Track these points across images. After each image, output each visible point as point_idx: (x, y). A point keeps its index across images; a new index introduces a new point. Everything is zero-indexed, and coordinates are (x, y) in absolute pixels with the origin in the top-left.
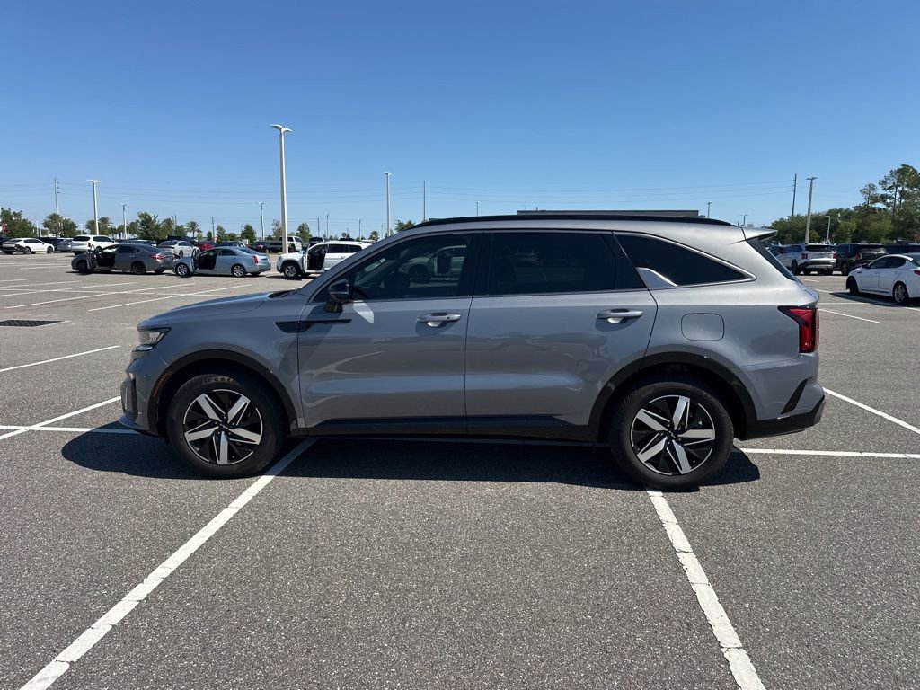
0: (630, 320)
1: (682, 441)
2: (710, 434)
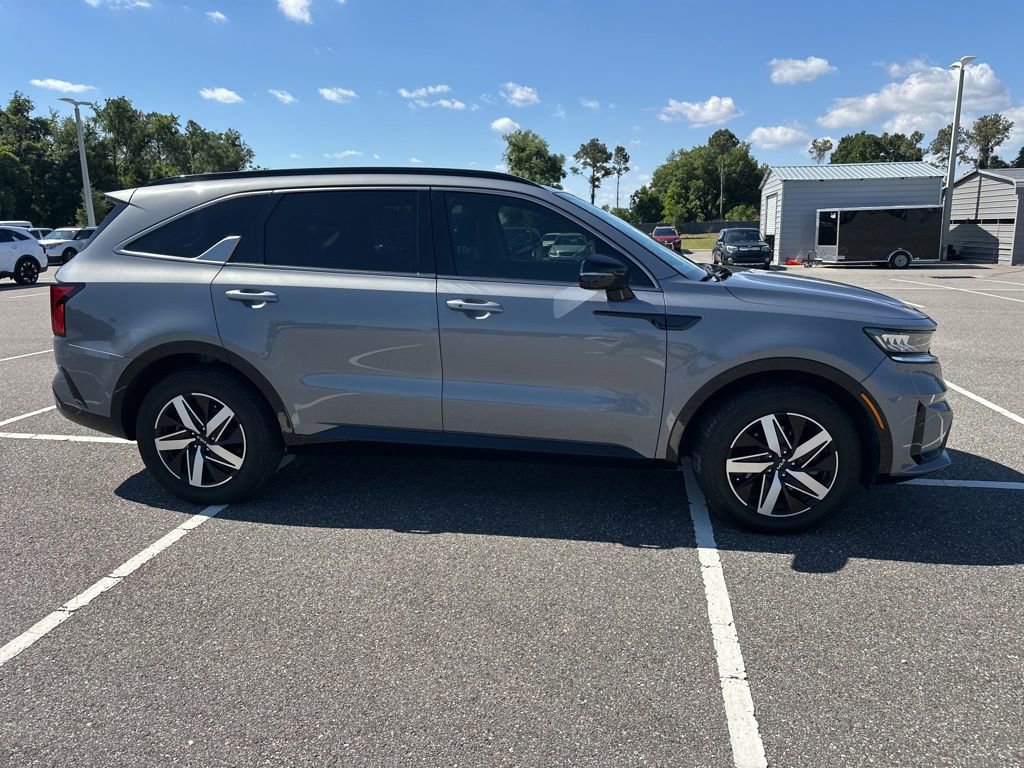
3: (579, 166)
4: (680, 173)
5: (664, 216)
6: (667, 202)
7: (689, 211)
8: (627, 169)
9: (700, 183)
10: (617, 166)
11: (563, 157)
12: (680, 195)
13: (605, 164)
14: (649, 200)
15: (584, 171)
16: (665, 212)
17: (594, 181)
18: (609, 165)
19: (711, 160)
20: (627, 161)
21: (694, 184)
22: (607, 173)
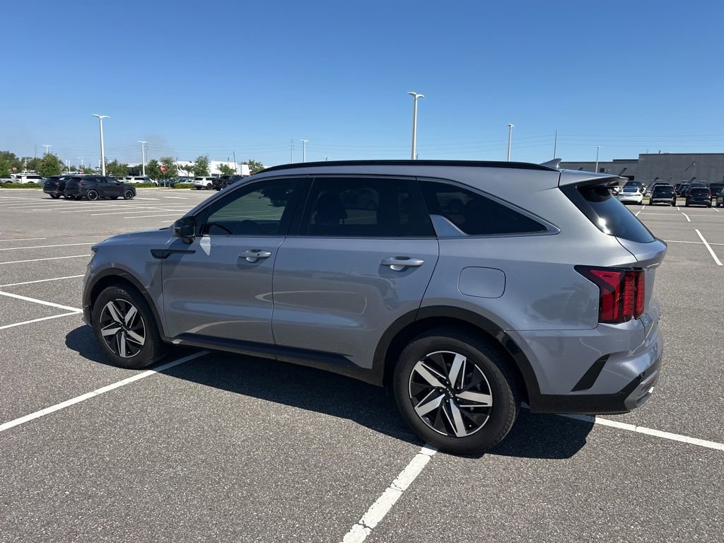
0: (410, 269)
1: (459, 402)
2: (487, 400)
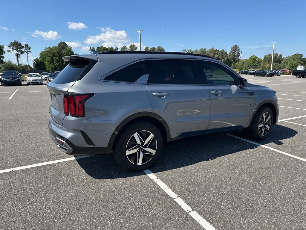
3: (11, 49)
4: (50, 55)
5: (46, 68)
6: (47, 64)
7: (55, 66)
8: (30, 52)
9: (57, 58)
10: (26, 51)
11: (3, 46)
12: (51, 61)
13: (21, 50)
14: (40, 62)
15: (13, 51)
16: (46, 67)
17: (17, 55)
18: (23, 50)
19: (60, 51)
20: (30, 49)
21: (55, 58)
22: (22, 52)
